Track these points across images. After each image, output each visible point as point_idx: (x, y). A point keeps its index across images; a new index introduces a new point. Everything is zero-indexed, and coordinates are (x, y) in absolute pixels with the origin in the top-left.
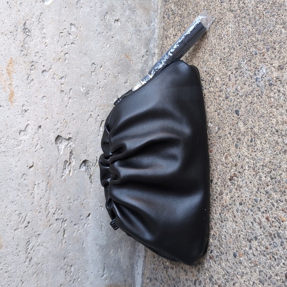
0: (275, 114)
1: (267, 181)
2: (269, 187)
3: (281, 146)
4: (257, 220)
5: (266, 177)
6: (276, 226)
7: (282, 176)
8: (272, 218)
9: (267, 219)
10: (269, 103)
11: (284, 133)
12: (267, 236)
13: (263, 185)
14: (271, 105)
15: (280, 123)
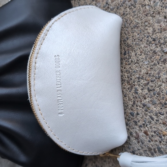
0: (151, 22)
1: (144, 93)
2: (147, 100)
3: (159, 55)
4: (134, 134)
5: (142, 90)
6: (156, 141)
7: (162, 87)
8: (152, 132)
9: (146, 133)
10: (144, 12)
11: (162, 41)
12: (145, 151)
13: (139, 98)
14: (146, 13)
15: (157, 31)
